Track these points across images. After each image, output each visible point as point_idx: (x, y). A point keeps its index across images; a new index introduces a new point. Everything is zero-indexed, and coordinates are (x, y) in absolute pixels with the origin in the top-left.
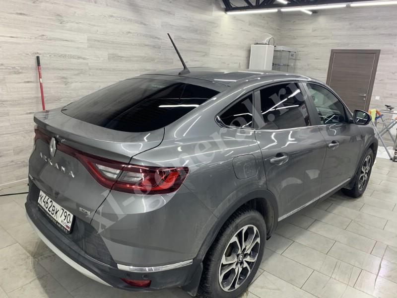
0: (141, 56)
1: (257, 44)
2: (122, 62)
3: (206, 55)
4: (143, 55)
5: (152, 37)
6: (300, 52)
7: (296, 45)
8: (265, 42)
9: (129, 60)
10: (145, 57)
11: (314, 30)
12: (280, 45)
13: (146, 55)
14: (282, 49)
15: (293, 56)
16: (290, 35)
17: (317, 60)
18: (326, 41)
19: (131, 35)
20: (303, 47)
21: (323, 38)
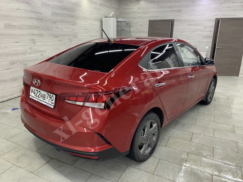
0: (28, 25)
1: (106, 17)
2: (16, 29)
3: (74, 24)
4: (30, 24)
5: (35, 12)
6: (132, 22)
7: (129, 18)
8: (110, 16)
9: (20, 28)
10: (32, 26)
11: (138, 9)
12: (120, 18)
13: (33, 25)
14: (121, 20)
15: (128, 24)
16: (125, 12)
17: (142, 27)
18: (145, 15)
19: (20, 11)
20: (133, 19)
21: (144, 13)
